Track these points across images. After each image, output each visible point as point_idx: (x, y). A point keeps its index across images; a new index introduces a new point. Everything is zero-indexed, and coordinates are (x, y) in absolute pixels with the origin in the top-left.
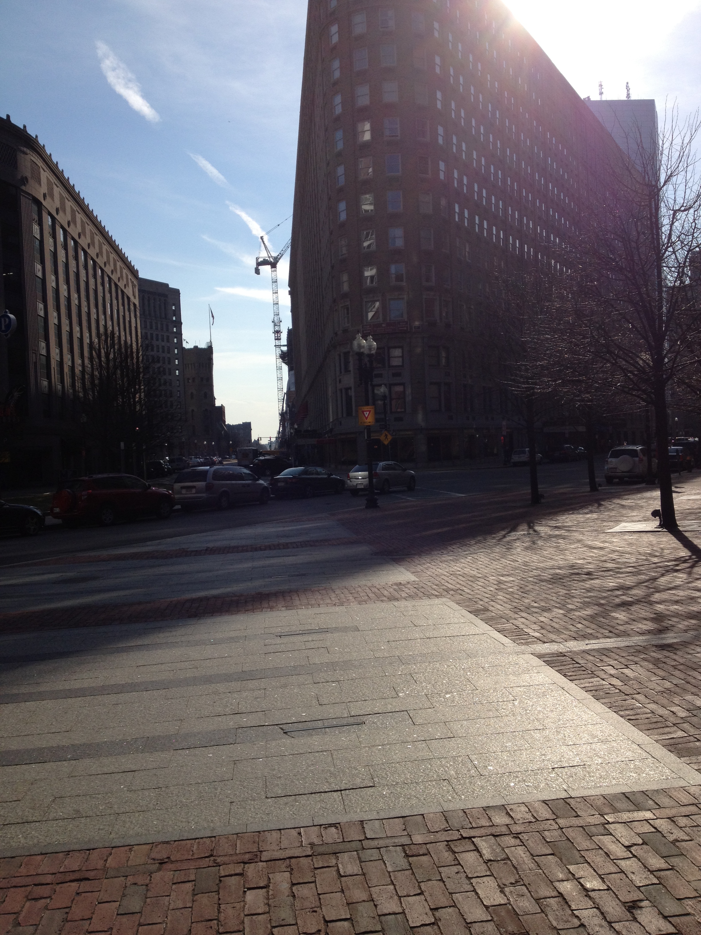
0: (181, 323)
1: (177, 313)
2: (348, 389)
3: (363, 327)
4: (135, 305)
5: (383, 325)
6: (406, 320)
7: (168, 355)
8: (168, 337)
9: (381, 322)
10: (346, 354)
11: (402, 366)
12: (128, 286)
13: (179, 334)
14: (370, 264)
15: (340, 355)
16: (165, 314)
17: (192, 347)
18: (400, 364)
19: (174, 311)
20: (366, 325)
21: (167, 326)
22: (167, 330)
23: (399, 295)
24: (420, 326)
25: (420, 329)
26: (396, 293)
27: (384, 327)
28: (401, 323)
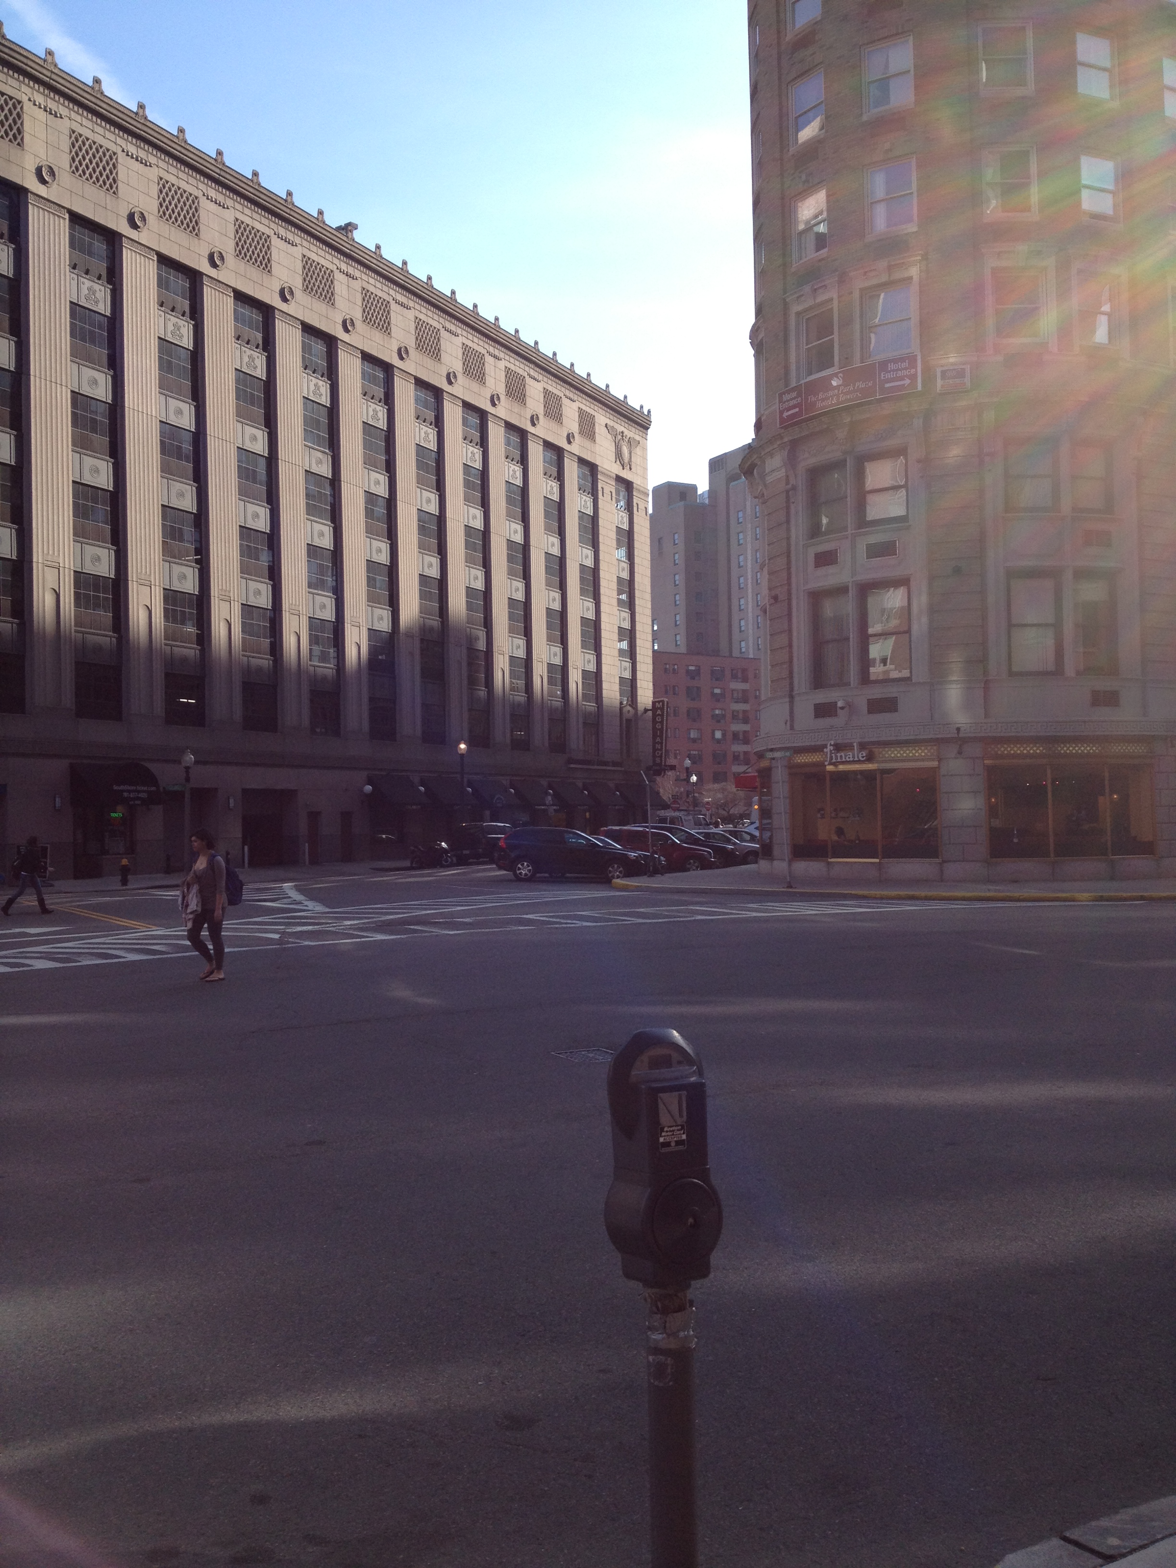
3: (780, 399)
4: (626, 483)
5: (835, 382)
6: (914, 353)
9: (834, 373)
11: (908, 517)
12: (593, 440)
14: (809, 186)
18: (902, 511)
20: (789, 392)
23: (890, 268)
24: (968, 368)
25: (967, 380)
26: (882, 264)
27: (838, 387)
28: (891, 366)
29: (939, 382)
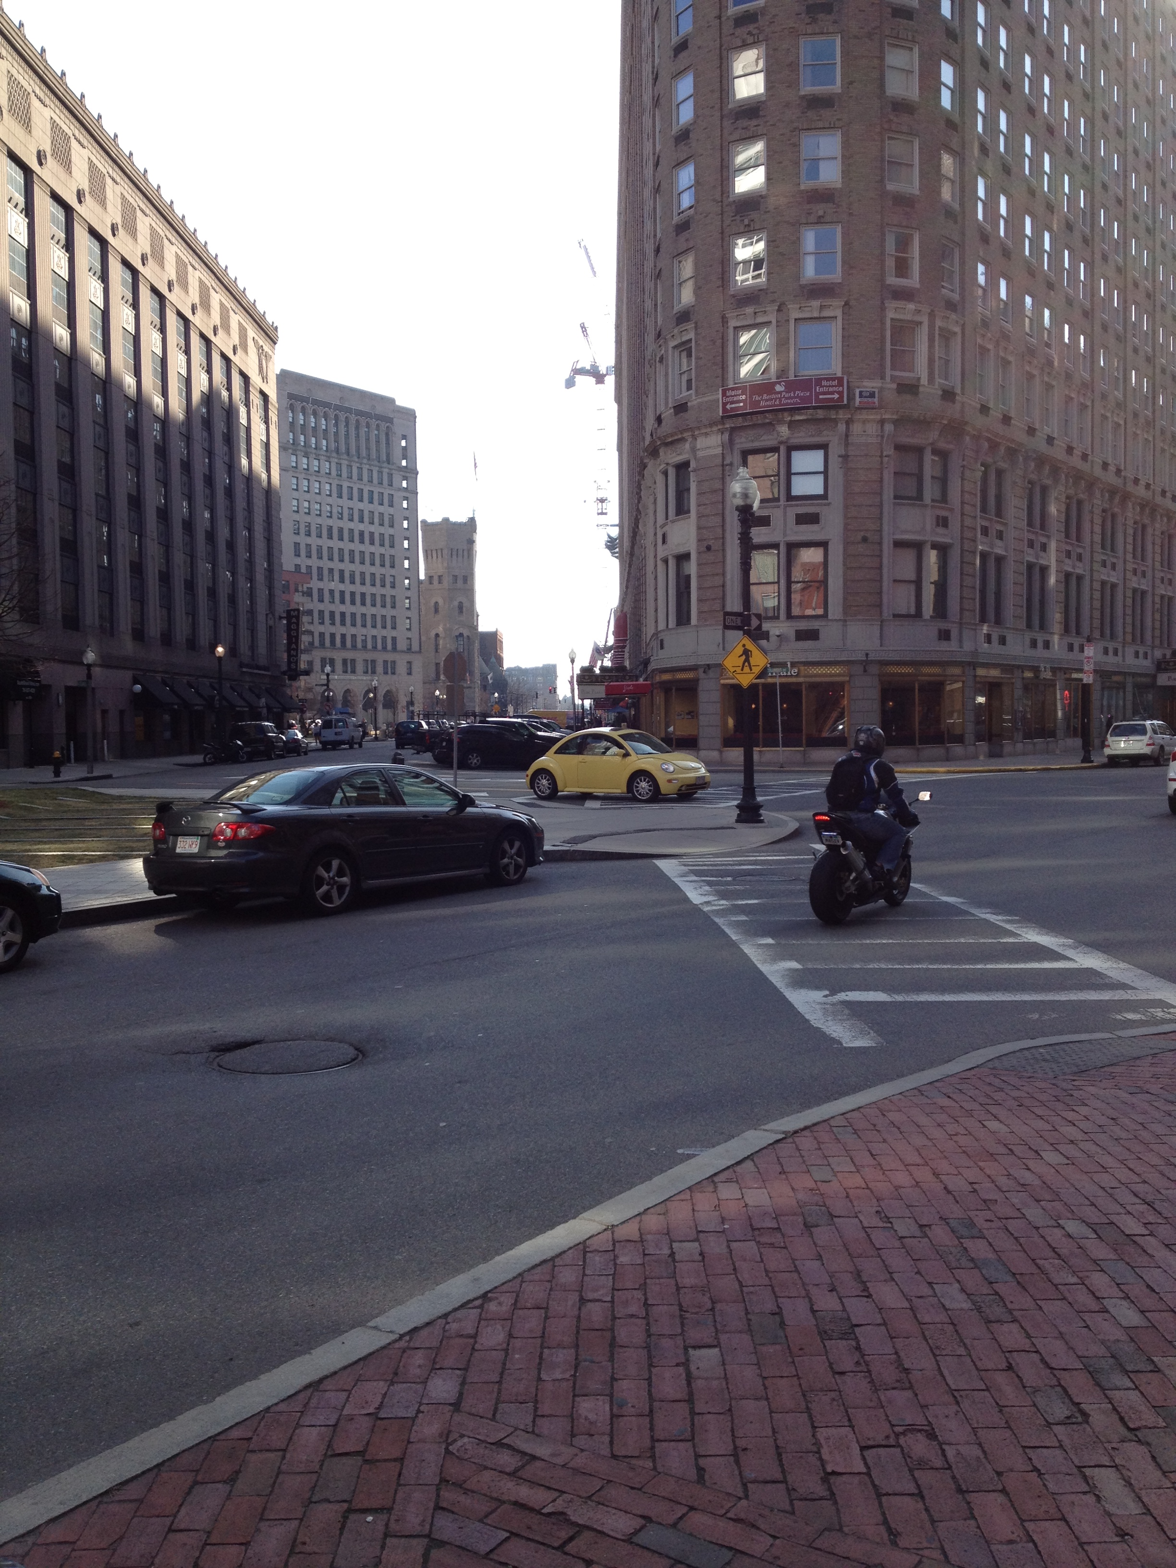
0: (417, 473)
1: (409, 453)
2: (682, 558)
3: (724, 394)
4: (264, 396)
5: (778, 388)
6: (839, 374)
7: (391, 531)
8: (391, 496)
9: (774, 380)
10: (682, 468)
11: (824, 497)
12: (246, 352)
13: (412, 493)
14: (748, 231)
15: (665, 473)
16: (388, 455)
17: (439, 520)
18: (820, 491)
19: (405, 448)
20: (733, 389)
21: (390, 476)
22: (391, 484)
23: (822, 307)
24: (876, 391)
25: (876, 400)
26: (816, 303)
27: (780, 392)
28: (824, 383)
29: (858, 400)
